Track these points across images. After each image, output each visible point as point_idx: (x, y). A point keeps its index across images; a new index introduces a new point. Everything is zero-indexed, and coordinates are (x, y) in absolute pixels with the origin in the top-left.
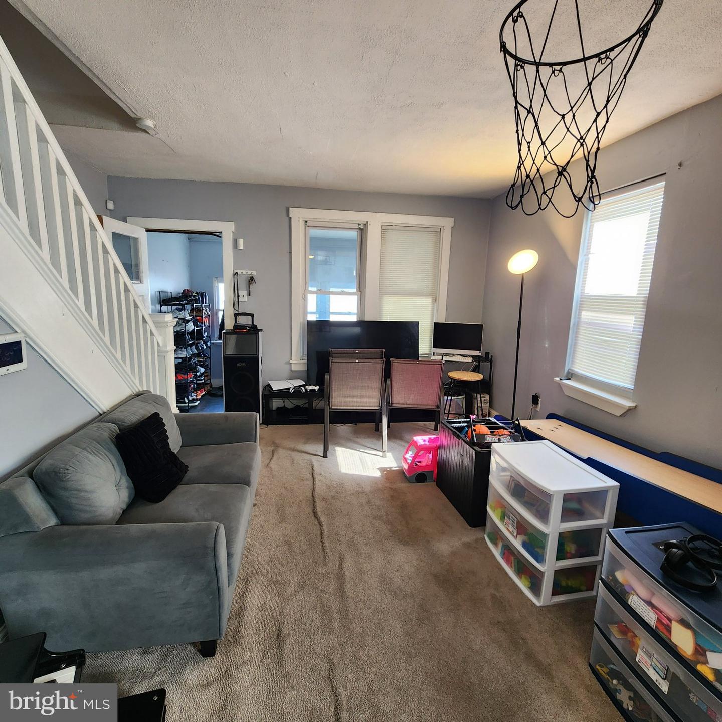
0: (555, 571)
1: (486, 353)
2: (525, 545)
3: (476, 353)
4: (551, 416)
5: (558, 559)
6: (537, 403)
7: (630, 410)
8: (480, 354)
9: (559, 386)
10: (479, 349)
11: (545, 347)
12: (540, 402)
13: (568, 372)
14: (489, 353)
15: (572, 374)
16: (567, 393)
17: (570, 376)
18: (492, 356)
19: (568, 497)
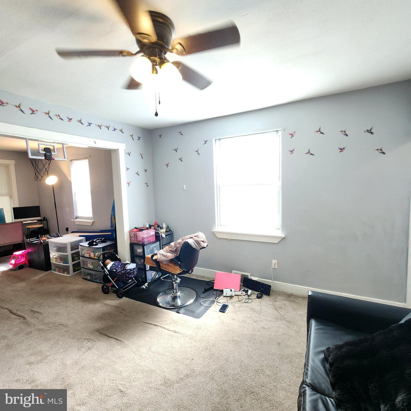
0: (73, 265)
1: (44, 217)
2: (63, 263)
3: (39, 218)
4: (72, 232)
5: (72, 262)
6: (68, 231)
7: (93, 222)
8: (41, 218)
9: (74, 222)
10: (40, 216)
11: (67, 210)
12: (69, 230)
13: (76, 217)
14: (45, 217)
15: (77, 217)
16: (77, 223)
17: (77, 218)
18: (47, 218)
19: (72, 244)
